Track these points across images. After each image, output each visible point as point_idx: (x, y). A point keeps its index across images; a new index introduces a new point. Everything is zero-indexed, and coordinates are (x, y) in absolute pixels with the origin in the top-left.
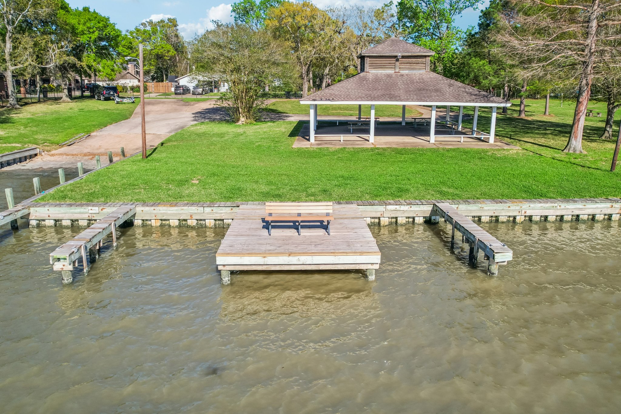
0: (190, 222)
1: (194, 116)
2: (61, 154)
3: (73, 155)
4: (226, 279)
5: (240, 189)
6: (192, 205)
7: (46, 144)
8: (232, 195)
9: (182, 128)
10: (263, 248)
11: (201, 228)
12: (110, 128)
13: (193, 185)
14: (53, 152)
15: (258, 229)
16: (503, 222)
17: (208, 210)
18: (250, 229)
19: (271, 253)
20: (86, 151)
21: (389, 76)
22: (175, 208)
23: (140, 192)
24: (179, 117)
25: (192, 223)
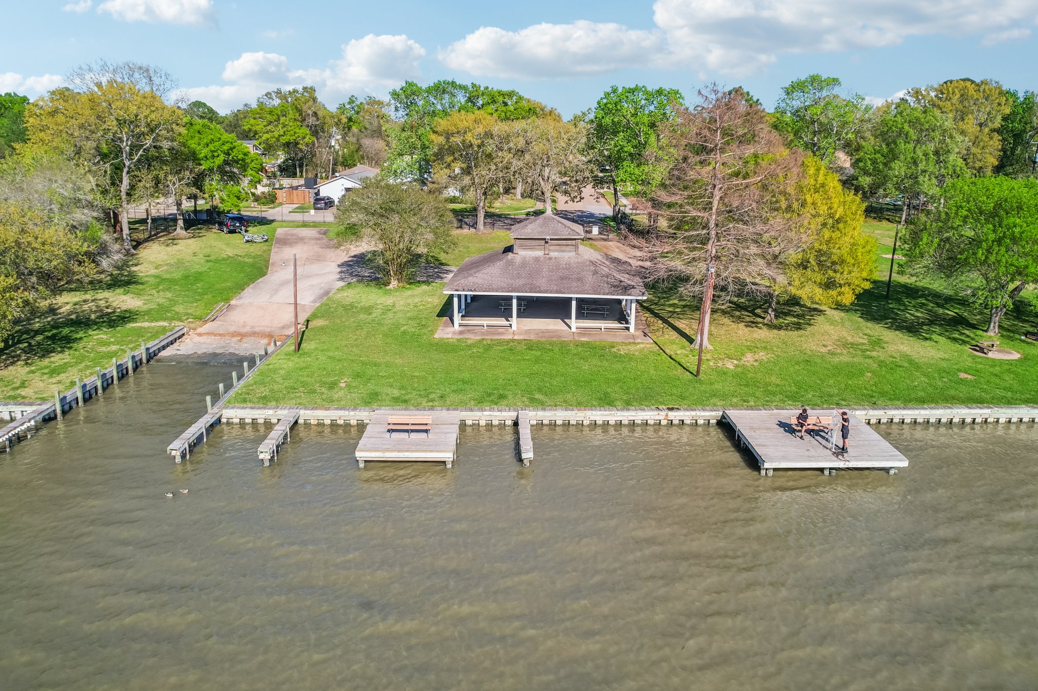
0: (338, 422)
1: (339, 270)
2: (208, 334)
3: (220, 335)
4: (362, 465)
5: (376, 394)
6: (341, 409)
7: (190, 320)
8: (370, 400)
9: (327, 293)
10: (384, 447)
11: (347, 426)
12: (248, 291)
13: (341, 389)
14: (199, 330)
15: (384, 432)
16: (573, 425)
17: (352, 413)
18: (378, 432)
19: (387, 450)
20: (232, 329)
21: (537, 259)
22: (328, 412)
23: (300, 396)
24: (323, 272)
25: (340, 422)
